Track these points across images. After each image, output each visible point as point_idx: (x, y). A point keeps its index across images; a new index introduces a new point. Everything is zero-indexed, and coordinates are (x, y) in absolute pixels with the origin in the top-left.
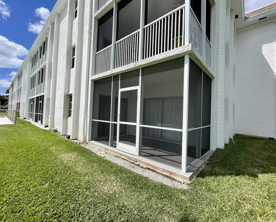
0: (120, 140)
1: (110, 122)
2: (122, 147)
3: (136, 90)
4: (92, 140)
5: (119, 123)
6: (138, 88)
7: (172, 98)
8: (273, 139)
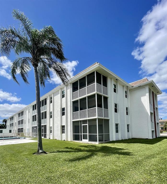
0: (83, 139)
1: (80, 134)
2: (84, 141)
3: (87, 125)
4: (73, 140)
5: (82, 134)
6: (87, 124)
7: (95, 125)
8: (148, 139)
